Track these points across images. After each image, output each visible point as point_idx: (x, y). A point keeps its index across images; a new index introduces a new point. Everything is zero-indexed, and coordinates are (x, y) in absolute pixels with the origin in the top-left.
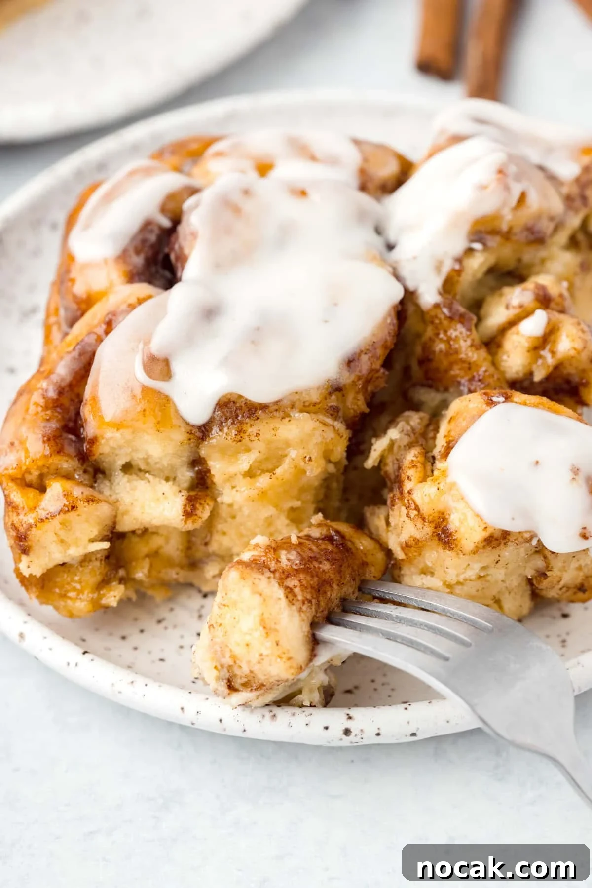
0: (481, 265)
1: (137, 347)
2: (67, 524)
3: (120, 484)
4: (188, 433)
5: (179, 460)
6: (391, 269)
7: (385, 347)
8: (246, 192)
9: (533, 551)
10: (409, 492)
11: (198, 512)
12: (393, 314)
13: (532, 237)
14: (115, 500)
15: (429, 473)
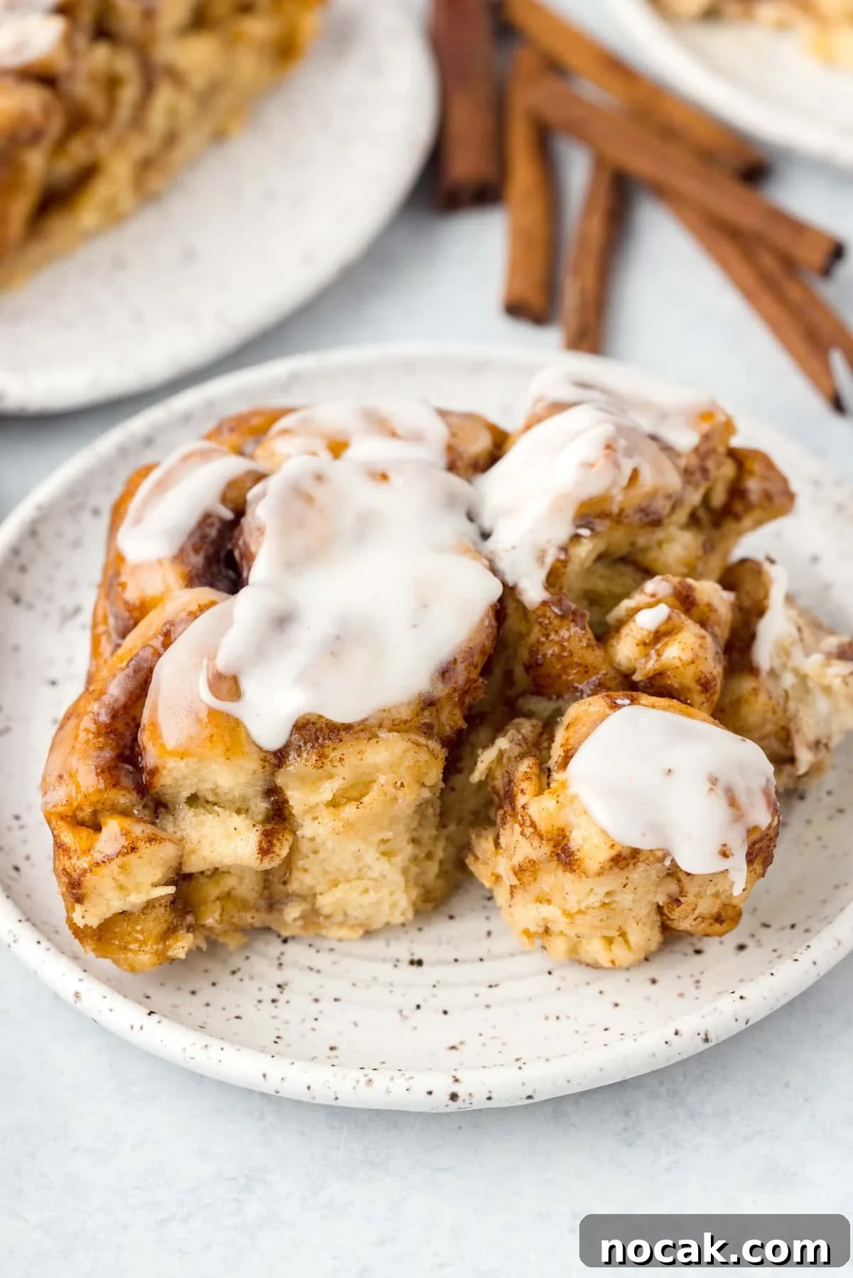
0: (590, 552)
1: (202, 662)
2: (127, 868)
3: (186, 818)
4: (262, 760)
5: (252, 790)
6: (487, 563)
7: (483, 652)
8: (319, 478)
9: (665, 873)
10: (523, 807)
11: (276, 849)
12: (491, 614)
13: (646, 520)
14: (180, 838)
15: (545, 786)
